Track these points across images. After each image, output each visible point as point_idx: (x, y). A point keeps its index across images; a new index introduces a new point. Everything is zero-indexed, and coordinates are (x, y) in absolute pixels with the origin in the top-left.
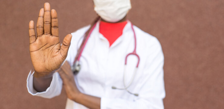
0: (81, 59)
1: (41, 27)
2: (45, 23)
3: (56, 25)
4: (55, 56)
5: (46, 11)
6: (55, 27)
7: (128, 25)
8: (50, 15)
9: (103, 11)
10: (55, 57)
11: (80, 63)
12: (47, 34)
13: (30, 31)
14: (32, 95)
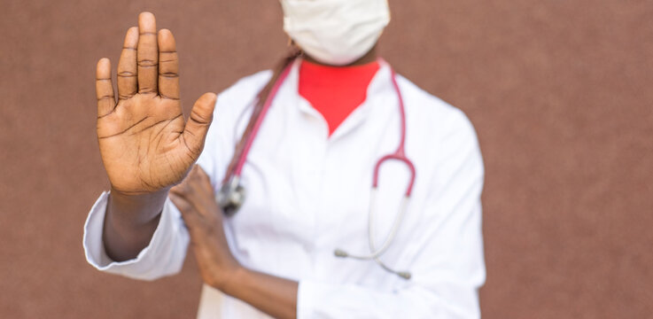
0: (247, 170)
1: (129, 74)
2: (142, 64)
3: (173, 69)
4: (170, 149)
5: (145, 33)
6: (169, 74)
7: (384, 73)
8: (155, 44)
9: (307, 31)
10: (169, 152)
11: (243, 183)
12: (145, 93)
13: (98, 85)
14: (95, 269)
